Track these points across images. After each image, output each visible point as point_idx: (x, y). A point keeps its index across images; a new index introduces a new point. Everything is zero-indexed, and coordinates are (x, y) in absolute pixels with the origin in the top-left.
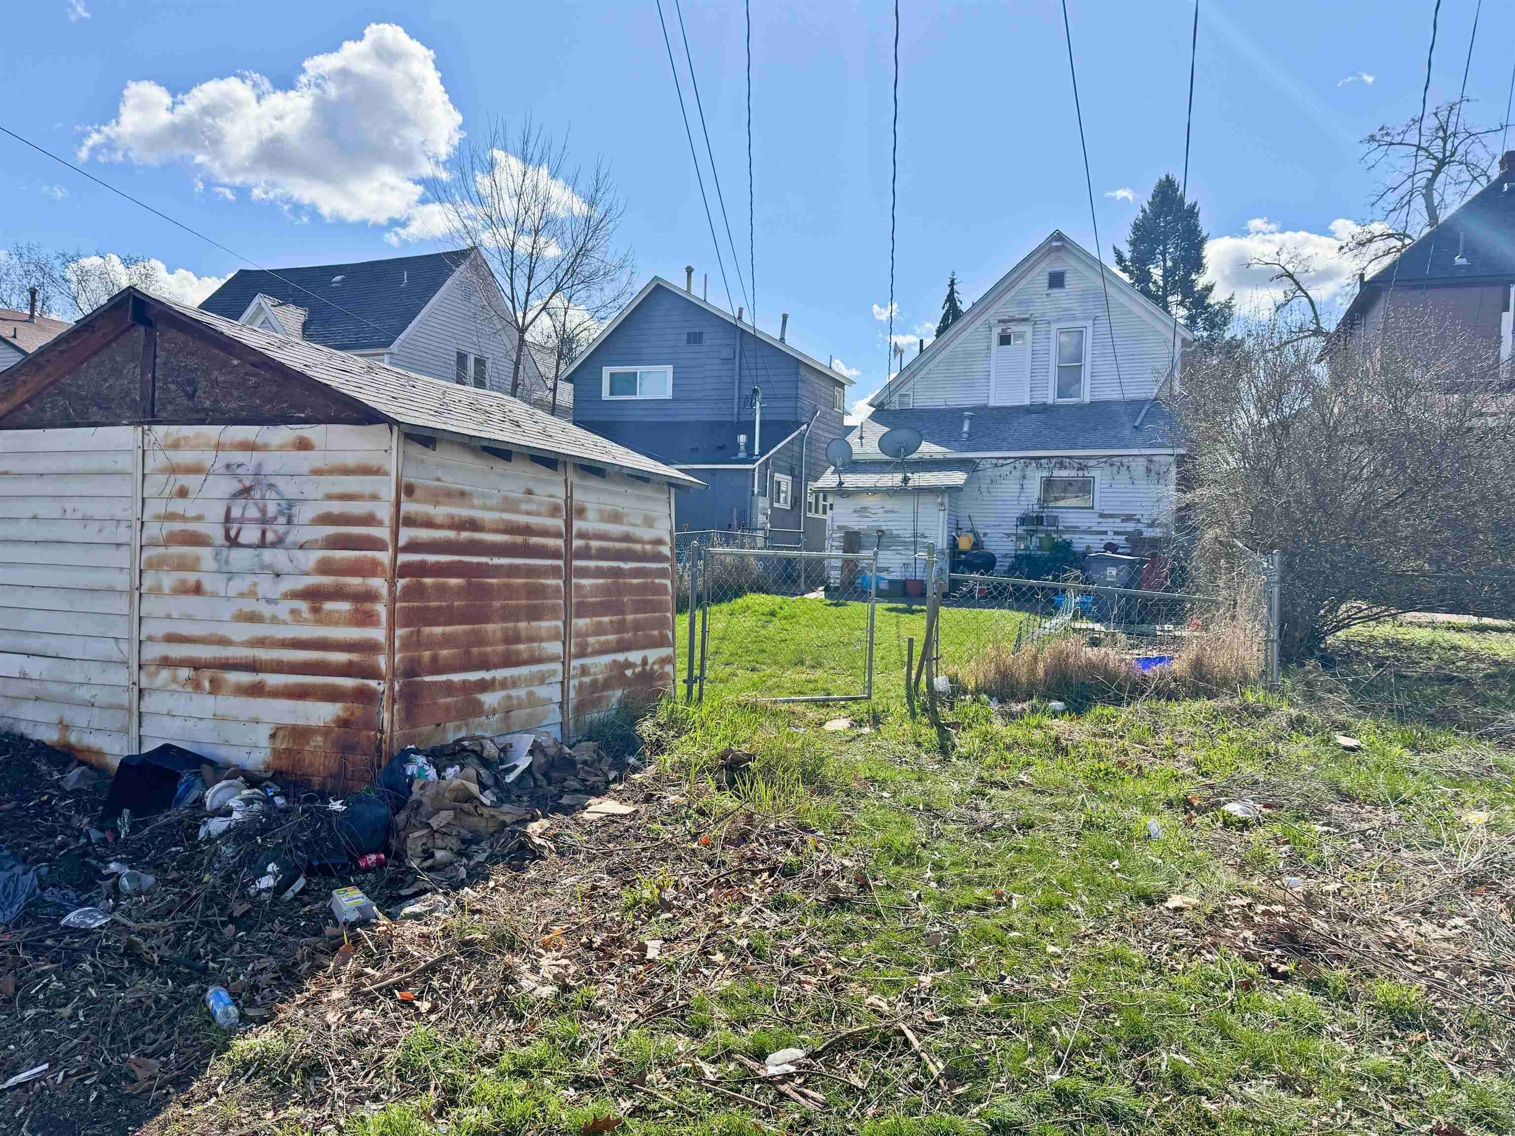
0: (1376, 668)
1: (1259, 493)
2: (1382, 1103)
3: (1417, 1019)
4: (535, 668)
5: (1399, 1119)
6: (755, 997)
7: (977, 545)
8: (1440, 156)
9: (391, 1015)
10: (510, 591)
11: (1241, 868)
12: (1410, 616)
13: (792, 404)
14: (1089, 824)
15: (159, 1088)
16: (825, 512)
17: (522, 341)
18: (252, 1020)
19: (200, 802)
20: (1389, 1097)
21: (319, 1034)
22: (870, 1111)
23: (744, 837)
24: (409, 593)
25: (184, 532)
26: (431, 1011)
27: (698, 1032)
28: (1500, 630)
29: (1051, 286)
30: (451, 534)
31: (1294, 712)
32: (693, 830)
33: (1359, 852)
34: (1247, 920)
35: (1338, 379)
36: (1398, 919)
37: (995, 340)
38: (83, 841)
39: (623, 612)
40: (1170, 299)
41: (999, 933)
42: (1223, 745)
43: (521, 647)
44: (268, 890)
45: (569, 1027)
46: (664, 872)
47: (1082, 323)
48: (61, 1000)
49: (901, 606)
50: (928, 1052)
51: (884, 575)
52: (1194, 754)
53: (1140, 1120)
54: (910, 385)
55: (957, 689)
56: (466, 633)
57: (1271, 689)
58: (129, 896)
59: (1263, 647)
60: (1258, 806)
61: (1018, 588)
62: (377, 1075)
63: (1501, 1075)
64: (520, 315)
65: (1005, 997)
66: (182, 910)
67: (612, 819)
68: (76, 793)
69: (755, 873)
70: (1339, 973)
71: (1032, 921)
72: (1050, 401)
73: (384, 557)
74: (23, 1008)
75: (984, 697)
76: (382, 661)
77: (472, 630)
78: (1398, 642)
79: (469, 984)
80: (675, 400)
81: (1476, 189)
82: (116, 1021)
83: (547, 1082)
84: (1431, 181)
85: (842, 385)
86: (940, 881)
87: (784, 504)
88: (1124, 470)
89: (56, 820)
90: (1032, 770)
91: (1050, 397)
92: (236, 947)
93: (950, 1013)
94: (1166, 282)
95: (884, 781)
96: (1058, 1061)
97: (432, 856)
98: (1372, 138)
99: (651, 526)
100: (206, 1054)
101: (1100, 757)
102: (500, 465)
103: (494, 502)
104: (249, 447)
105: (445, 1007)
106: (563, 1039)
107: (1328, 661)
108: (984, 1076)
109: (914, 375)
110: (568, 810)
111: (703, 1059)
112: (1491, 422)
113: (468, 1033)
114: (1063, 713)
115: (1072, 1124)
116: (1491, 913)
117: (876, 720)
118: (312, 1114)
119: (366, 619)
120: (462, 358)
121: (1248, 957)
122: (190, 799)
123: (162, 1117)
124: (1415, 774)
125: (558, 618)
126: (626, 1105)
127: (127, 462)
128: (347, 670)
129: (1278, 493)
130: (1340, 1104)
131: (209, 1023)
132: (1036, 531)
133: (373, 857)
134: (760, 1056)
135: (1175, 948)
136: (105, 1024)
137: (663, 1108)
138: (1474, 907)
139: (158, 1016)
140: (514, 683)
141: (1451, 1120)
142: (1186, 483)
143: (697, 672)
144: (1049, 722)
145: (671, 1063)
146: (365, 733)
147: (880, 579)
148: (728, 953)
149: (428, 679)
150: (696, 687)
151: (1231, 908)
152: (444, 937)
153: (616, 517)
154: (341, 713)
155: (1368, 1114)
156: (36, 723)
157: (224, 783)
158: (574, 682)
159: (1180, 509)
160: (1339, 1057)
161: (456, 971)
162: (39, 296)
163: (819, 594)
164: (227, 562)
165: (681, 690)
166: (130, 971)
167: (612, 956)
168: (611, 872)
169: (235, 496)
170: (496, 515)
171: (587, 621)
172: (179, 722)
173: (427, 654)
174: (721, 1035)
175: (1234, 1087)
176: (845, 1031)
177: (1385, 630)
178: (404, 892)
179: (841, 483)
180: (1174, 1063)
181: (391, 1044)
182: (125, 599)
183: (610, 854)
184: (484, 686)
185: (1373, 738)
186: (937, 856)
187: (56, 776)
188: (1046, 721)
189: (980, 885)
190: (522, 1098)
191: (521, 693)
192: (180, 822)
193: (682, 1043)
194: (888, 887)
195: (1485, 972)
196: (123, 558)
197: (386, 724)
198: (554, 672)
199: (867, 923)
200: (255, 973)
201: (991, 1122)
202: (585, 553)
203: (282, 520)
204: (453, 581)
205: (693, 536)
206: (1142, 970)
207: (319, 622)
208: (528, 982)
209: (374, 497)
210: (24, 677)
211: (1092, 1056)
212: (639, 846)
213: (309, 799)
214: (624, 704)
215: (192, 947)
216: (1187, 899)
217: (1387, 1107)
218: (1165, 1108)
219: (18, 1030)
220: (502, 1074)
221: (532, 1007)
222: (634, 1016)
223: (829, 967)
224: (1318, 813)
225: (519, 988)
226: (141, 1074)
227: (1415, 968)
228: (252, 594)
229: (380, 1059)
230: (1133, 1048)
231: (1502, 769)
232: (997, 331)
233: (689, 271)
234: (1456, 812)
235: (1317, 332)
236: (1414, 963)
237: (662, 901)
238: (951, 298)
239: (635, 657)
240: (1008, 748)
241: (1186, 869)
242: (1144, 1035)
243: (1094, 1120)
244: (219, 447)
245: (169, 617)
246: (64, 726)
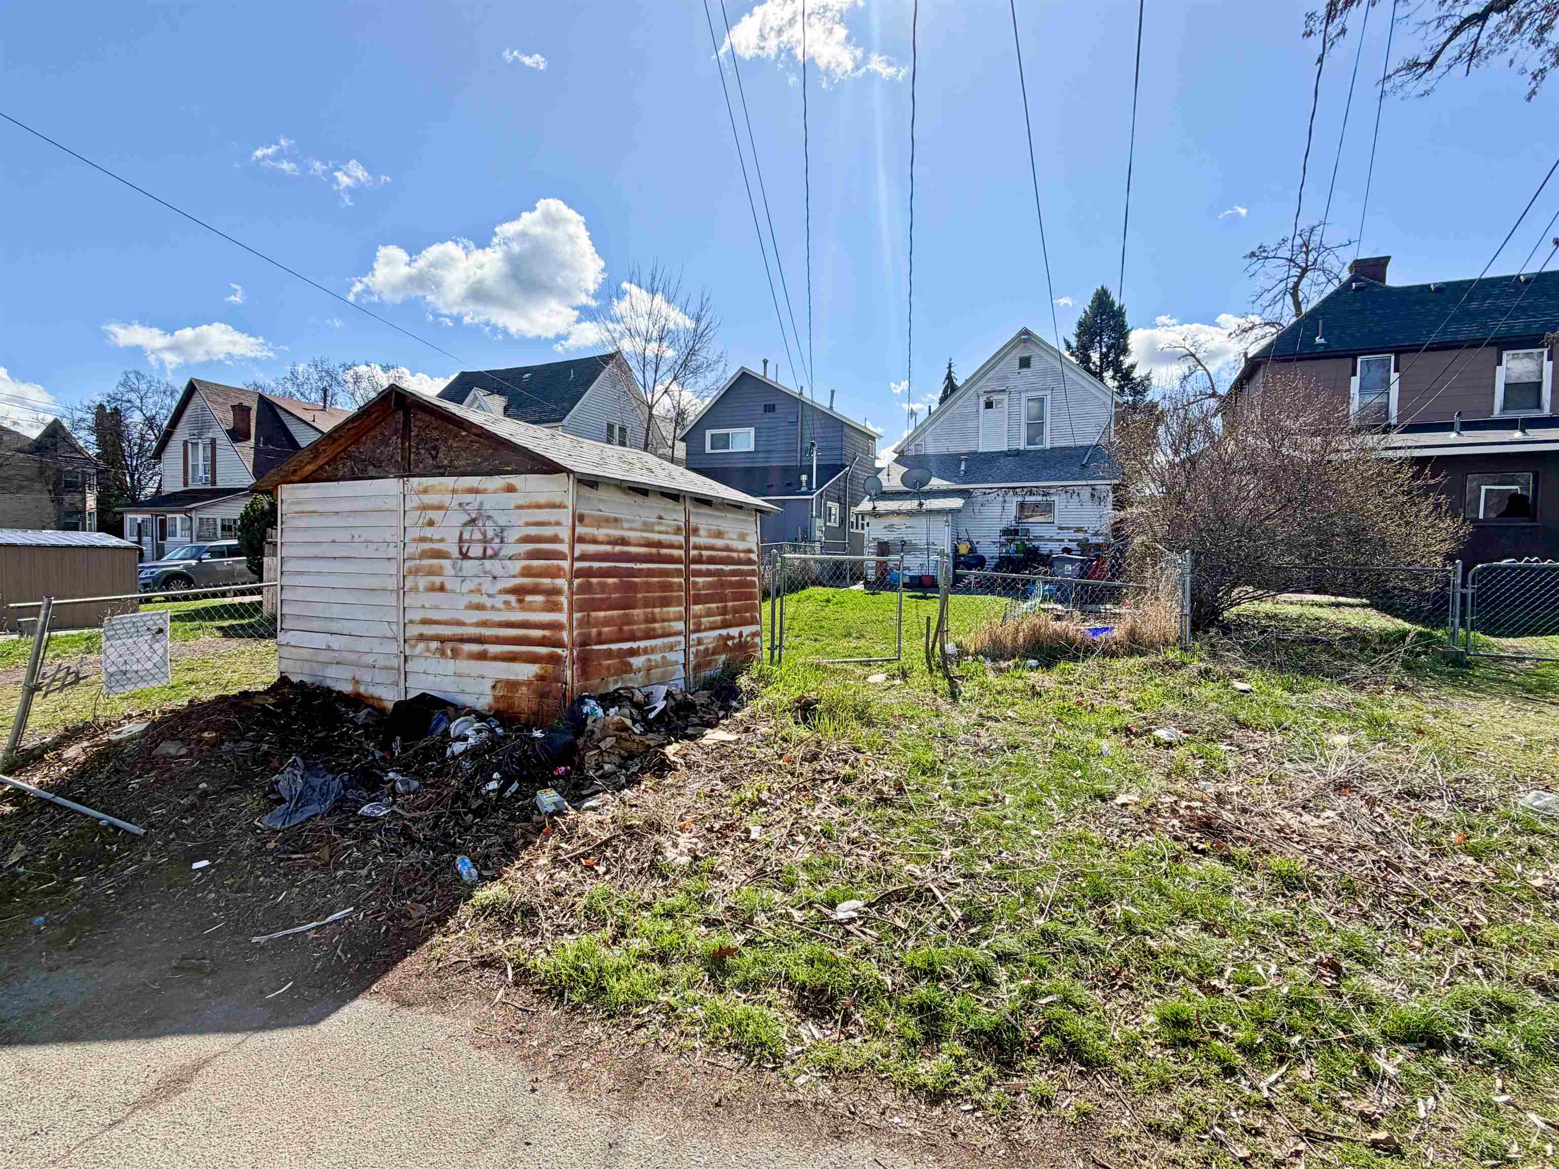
0: (1260, 634)
1: (1174, 511)
2: (1278, 943)
3: (1301, 882)
4: (666, 640)
5: (1291, 954)
6: (827, 865)
7: (972, 550)
8: (1304, 265)
9: (580, 875)
10: (649, 587)
11: (1169, 775)
12: (1285, 596)
13: (839, 452)
14: (1058, 745)
15: (427, 924)
16: (863, 528)
17: (651, 415)
18: (486, 878)
19: (447, 732)
20: (1284, 938)
21: (532, 888)
22: (910, 944)
23: (815, 757)
24: (582, 589)
25: (432, 550)
26: (605, 874)
27: (788, 889)
28: (1351, 606)
29: (1021, 366)
30: (608, 548)
31: (1203, 665)
32: (779, 752)
33: (1254, 764)
34: (1174, 812)
35: (1230, 427)
36: (1285, 811)
37: (982, 405)
38: (370, 758)
39: (725, 601)
40: (1105, 374)
41: (997, 822)
42: (1152, 689)
43: (657, 625)
44: (493, 791)
45: (699, 884)
46: (759, 780)
47: (1041, 393)
48: (359, 864)
49: (918, 594)
50: (950, 903)
51: (906, 572)
52: (1131, 695)
53: (1102, 952)
54: (922, 437)
55: (962, 652)
56: (620, 616)
57: (1185, 649)
58: (402, 795)
59: (1179, 620)
60: (1179, 732)
61: (1004, 580)
62: (571, 916)
63: (1366, 924)
64: (649, 396)
65: (1002, 866)
66: (438, 804)
67: (723, 744)
68: (365, 726)
69: (823, 781)
70: (1243, 850)
71: (1020, 814)
72: (1022, 448)
73: (565, 564)
74: (336, 869)
75: (981, 657)
76: (565, 635)
77: (624, 615)
78: (1276, 615)
79: (630, 856)
80: (756, 451)
81: (1330, 289)
82: (397, 879)
83: (687, 922)
84: (1297, 285)
85: (873, 439)
86: (954, 786)
87: (834, 523)
88: (1075, 496)
89: (352, 744)
90: (1016, 708)
91: (1022, 445)
92: (474, 829)
93: (964, 876)
94: (1102, 363)
95: (913, 717)
96: (1042, 910)
97: (602, 768)
98: (1253, 254)
99: (744, 540)
100: (457, 900)
101: (1063, 698)
102: (640, 499)
103: (637, 525)
104: (475, 491)
105: (615, 870)
106: (696, 893)
107: (1226, 629)
108: (990, 920)
109: (924, 430)
110: (692, 738)
111: (792, 907)
112: (1345, 456)
113: (631, 888)
114: (1037, 667)
115: (1054, 955)
116: (1354, 808)
117: (904, 675)
118: (528, 942)
119: (554, 607)
120: (610, 427)
121: (1176, 839)
122: (440, 730)
123: (429, 943)
124: (1293, 708)
125: (681, 605)
126: (741, 938)
127: (393, 504)
128: (542, 642)
129: (1189, 509)
130: (1247, 943)
131: (458, 880)
132: (1014, 540)
133: (563, 768)
134: (832, 905)
135: (1123, 832)
136: (390, 881)
137: (766, 941)
138: (1341, 803)
139: (424, 876)
140: (653, 650)
141: (1330, 955)
142: (1120, 504)
143: (777, 643)
144: (1027, 674)
145: (770, 910)
146: (554, 685)
147: (904, 575)
148: (807, 836)
149: (595, 647)
150: (777, 652)
151: (1162, 804)
152: (613, 823)
153: (719, 535)
154: (538, 671)
155: (1268, 950)
156: (337, 679)
157: (462, 719)
158: (693, 650)
159: (1116, 523)
160: (1246, 909)
161: (621, 847)
162: (330, 393)
163: (860, 586)
164: (461, 569)
165: (766, 654)
166: (405, 845)
167: (727, 837)
168: (723, 780)
169: (465, 525)
170: (639, 534)
171: (701, 607)
172: (431, 678)
173: (594, 631)
174: (803, 891)
175: (1169, 930)
176: (891, 888)
177: (1267, 607)
178: (584, 792)
179: (874, 508)
180: (1125, 912)
181: (580, 895)
182: (395, 596)
183: (722, 768)
184: (633, 653)
185: (1260, 683)
186: (951, 769)
187: (351, 715)
188: (1026, 674)
189: (982, 788)
190: (670, 933)
191: (657, 657)
192: (434, 744)
193: (778, 896)
194: (918, 790)
195: (1352, 850)
196: (392, 568)
197: (569, 679)
198: (679, 642)
199: (903, 815)
200: (488, 847)
201: (996, 953)
202: (699, 560)
203: (497, 540)
204: (611, 581)
205: (771, 547)
206: (1100, 847)
207: (523, 609)
208: (670, 853)
209: (558, 524)
210: (329, 648)
211: (1066, 907)
212: (742, 762)
213: (518, 730)
214: (727, 665)
215: (445, 829)
216: (1131, 797)
217: (1282, 946)
218: (1120, 944)
219: (332, 884)
220: (655, 916)
221: (674, 871)
222: (744, 878)
223: (878, 845)
224: (1223, 736)
225: (665, 858)
226: (414, 914)
227: (1299, 847)
228: (479, 591)
229: (573, 905)
230: (1096, 902)
231: (1358, 705)
232: (983, 399)
233: (765, 362)
234: (1325, 736)
235: (1214, 395)
236: (1298, 843)
237: (760, 800)
238: (949, 377)
239: (734, 632)
240: (999, 693)
241: (1128, 776)
242: (1103, 892)
243: (1069, 952)
244: (454, 491)
245: (423, 607)
246: (357, 682)
